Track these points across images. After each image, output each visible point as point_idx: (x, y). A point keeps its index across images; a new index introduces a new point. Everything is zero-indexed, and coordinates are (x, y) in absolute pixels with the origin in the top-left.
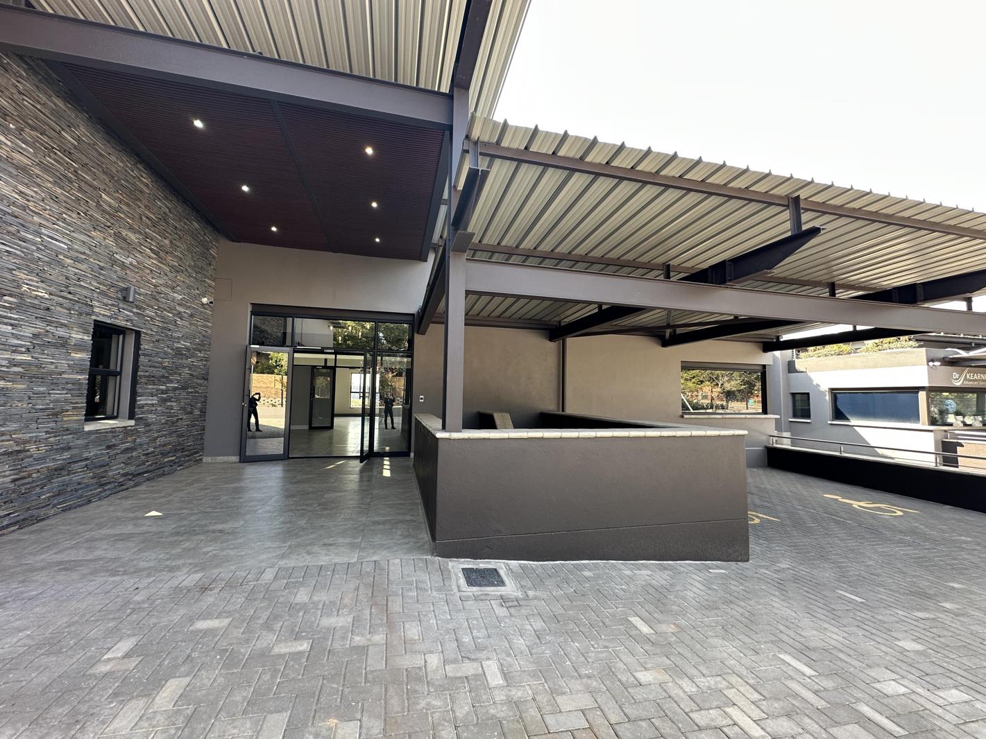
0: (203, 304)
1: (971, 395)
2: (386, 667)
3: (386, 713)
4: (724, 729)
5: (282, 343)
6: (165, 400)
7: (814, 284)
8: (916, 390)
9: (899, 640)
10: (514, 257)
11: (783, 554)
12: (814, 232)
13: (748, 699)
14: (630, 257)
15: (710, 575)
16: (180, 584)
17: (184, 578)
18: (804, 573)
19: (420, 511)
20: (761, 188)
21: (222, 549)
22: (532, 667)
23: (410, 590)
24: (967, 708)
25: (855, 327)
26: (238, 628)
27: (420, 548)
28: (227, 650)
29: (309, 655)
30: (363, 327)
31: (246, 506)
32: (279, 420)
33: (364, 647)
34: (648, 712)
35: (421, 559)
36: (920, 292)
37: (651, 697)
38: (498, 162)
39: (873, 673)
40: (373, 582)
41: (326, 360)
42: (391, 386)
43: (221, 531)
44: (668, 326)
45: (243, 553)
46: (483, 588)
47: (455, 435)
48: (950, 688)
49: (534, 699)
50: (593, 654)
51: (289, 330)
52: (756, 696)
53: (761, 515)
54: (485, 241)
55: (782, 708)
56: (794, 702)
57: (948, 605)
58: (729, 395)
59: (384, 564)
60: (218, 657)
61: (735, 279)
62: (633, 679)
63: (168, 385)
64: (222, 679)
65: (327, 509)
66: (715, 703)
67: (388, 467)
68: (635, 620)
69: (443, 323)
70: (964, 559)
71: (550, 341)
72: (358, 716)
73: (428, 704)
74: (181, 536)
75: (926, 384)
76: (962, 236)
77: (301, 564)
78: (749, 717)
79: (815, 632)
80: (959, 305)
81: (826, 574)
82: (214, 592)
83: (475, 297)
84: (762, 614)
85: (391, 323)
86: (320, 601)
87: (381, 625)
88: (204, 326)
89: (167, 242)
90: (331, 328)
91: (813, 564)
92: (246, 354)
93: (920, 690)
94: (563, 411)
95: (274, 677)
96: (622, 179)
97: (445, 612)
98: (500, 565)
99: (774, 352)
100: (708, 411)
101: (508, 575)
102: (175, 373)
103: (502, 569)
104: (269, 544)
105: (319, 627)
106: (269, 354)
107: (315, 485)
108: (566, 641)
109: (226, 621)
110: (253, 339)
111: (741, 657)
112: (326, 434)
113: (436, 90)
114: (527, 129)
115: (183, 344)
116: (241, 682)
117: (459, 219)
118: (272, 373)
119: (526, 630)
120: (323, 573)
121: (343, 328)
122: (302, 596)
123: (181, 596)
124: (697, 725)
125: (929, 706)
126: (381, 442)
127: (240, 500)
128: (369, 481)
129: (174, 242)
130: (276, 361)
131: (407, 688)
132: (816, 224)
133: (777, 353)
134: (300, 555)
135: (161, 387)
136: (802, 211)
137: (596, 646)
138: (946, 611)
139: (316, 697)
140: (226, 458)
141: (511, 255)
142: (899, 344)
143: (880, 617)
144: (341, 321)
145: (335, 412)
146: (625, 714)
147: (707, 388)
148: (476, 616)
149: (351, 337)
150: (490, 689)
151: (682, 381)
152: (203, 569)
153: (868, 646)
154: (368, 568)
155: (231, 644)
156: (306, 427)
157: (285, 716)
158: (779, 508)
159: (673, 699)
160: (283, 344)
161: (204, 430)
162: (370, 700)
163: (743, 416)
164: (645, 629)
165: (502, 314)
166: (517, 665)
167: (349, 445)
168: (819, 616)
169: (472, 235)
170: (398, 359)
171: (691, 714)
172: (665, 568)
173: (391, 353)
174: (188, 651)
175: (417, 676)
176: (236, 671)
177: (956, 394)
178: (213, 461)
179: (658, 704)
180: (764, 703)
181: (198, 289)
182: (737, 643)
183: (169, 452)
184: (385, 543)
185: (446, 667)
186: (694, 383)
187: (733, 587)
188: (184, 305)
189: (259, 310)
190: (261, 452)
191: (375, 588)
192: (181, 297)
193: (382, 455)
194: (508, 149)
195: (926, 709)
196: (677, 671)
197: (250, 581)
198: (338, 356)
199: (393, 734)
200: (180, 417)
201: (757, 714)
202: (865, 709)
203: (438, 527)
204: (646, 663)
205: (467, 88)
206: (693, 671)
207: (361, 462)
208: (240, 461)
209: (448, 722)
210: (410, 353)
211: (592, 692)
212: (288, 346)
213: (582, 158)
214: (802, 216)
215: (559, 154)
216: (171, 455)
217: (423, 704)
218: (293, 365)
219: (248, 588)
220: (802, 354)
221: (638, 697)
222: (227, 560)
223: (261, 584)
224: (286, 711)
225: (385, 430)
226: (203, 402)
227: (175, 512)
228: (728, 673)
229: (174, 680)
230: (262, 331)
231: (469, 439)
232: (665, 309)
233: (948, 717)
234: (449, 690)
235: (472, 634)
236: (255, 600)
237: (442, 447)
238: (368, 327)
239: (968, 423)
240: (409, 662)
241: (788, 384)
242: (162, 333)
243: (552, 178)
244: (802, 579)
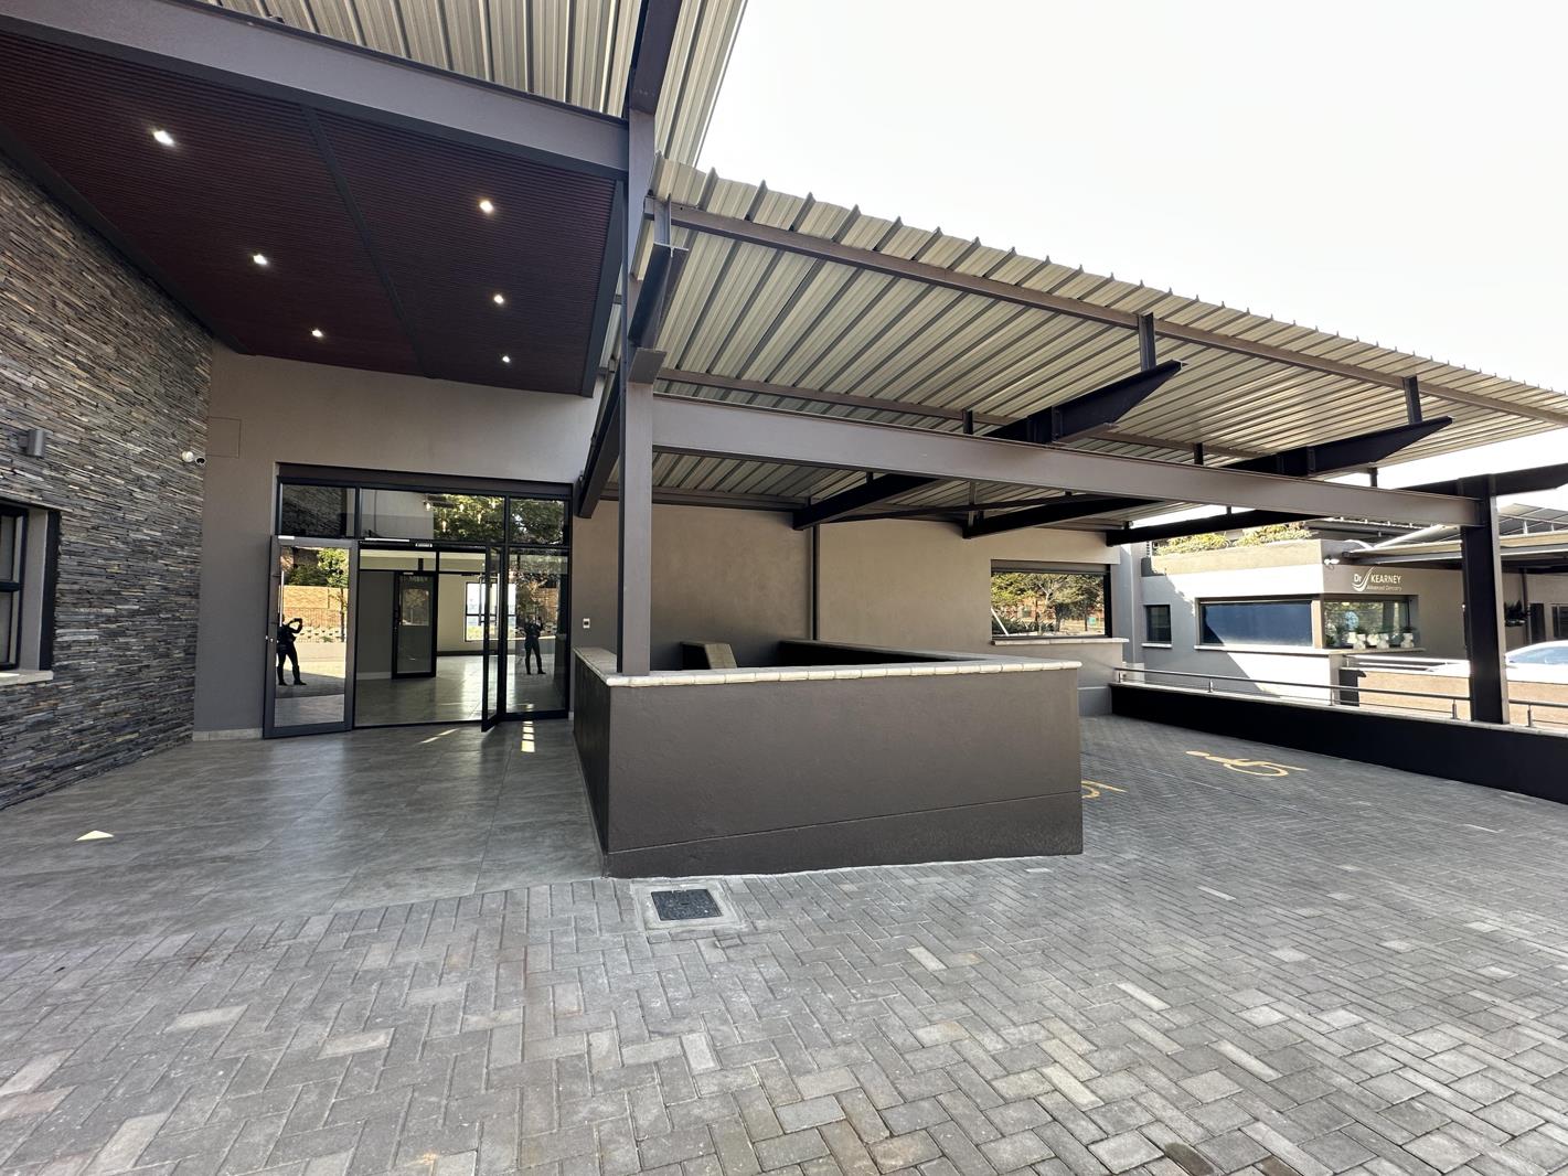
0: (184, 463)
1: (1376, 605)
2: (523, 1060)
3: (521, 1134)
4: (1041, 1099)
5: (338, 531)
6: (114, 634)
7: (1176, 445)
8: (1307, 599)
9: (1276, 949)
10: (734, 393)
11: (1129, 840)
12: (1173, 368)
13: (1074, 1051)
14: (913, 398)
15: (1029, 877)
16: (146, 955)
17: (154, 944)
18: (1156, 865)
19: (585, 806)
20: (1098, 299)
21: (230, 889)
22: (759, 1038)
23: (566, 933)
24: (1355, 1033)
25: (1229, 509)
26: (259, 1021)
27: (581, 865)
28: (238, 1060)
29: (388, 1053)
30: (486, 505)
31: (276, 812)
32: (336, 664)
33: (486, 1031)
34: (933, 1086)
35: (584, 883)
36: (1312, 459)
37: (938, 1064)
38: (702, 238)
39: (1239, 998)
40: (503, 926)
41: (421, 561)
42: (537, 603)
43: (226, 858)
44: (972, 506)
45: (270, 893)
46: (684, 922)
47: (638, 681)
48: (1335, 1009)
49: (762, 1086)
50: (854, 1009)
51: (351, 510)
52: (1085, 1047)
53: (1101, 786)
54: (686, 367)
55: (1121, 1060)
56: (1137, 1050)
57: (1338, 896)
58: (1061, 610)
59: (521, 895)
60: (221, 1073)
61: (1064, 435)
62: (912, 1039)
63: (119, 607)
64: (227, 1109)
65: (421, 811)
66: (1029, 1063)
67: (531, 737)
68: (919, 953)
69: (616, 499)
70: (1362, 832)
71: (794, 528)
72: (475, 1143)
73: (593, 1111)
74: (150, 872)
75: (1320, 590)
76: (1364, 381)
77: (376, 905)
78: (1076, 1077)
79: (1169, 949)
80: (1360, 479)
81: (1185, 864)
82: (214, 963)
83: (672, 457)
84: (1097, 929)
85: (535, 499)
86: (407, 964)
87: (516, 994)
88: (188, 502)
89: (109, 350)
90: (428, 506)
91: (1168, 851)
92: (270, 552)
93: (1298, 1016)
94: (815, 638)
95: (323, 1096)
96: (898, 275)
97: (624, 964)
98: (713, 884)
99: (1122, 546)
100: (1032, 634)
101: (725, 898)
102: (134, 586)
103: (717, 889)
104: (316, 876)
105: (407, 1008)
106: (317, 552)
107: (401, 773)
108: (814, 992)
109: (236, 1012)
110: (284, 522)
111: (1067, 993)
112: (425, 685)
113: (601, 111)
114: (748, 187)
115: (146, 534)
116: (264, 1110)
117: (641, 330)
118: (325, 584)
119: (752, 980)
120: (414, 916)
121: (452, 506)
122: (377, 958)
123: (150, 975)
124: (1002, 1097)
125: (1308, 1035)
126: (521, 696)
127: (264, 804)
128: (498, 761)
129: (122, 349)
130: (331, 563)
131: (558, 1091)
132: (1175, 356)
133: (1127, 547)
134: (373, 889)
135: (105, 611)
136: (1156, 337)
137: (859, 996)
138: (1336, 903)
139: (401, 1121)
140: (237, 733)
141: (729, 390)
142: (1286, 534)
143: (1253, 920)
144: (447, 496)
145: (439, 649)
146: (900, 1093)
147: (1029, 601)
148: (674, 966)
149: (466, 522)
150: (693, 1077)
151: (995, 590)
152: (192, 926)
153: (1236, 961)
154: (494, 903)
155: (245, 1049)
156: (388, 675)
157: (345, 1158)
158: (1126, 774)
159: (969, 1063)
160: (340, 532)
161: (193, 684)
162: (495, 1116)
163: (1080, 641)
164: (933, 964)
165: (718, 485)
166: (736, 1036)
167: (465, 703)
168: (1174, 924)
169: (663, 355)
170: (548, 558)
171: (994, 1083)
172: (964, 871)
173: (536, 548)
174: (162, 1070)
175: (577, 1069)
176: (254, 1093)
177: (1358, 604)
178: (212, 739)
179: (947, 1073)
180: (1096, 1054)
181: (174, 437)
182: (1062, 973)
183: (125, 726)
184: (524, 860)
185: (623, 1050)
186: (1011, 592)
187: (1059, 893)
188: (147, 463)
189: (292, 474)
190: (304, 720)
191: (505, 934)
192: (140, 449)
193: (520, 717)
194: (718, 217)
195: (1305, 1040)
196: (978, 1022)
197: (281, 940)
198: (441, 554)
199: (532, 1166)
200: (145, 663)
201: (1086, 1071)
202: (1228, 1049)
203: (612, 830)
204: (932, 1014)
205: (652, 112)
206: (1000, 1020)
207: (484, 730)
208: (264, 737)
209: (625, 1135)
210: (566, 548)
211: (852, 1066)
212: (349, 538)
213: (836, 240)
214: (1156, 344)
215: (800, 231)
216: (129, 730)
217: (584, 1112)
218: (359, 570)
219: (279, 952)
220: (1160, 549)
221: (919, 1066)
222: (239, 906)
223: (302, 944)
224: (347, 1150)
225: (527, 677)
226: (189, 636)
227: (138, 830)
228: (1048, 1018)
229: (136, 1120)
230: (300, 512)
231: (661, 687)
232: (967, 480)
233: (1333, 1048)
234: (628, 1085)
235: (666, 994)
236: (292, 970)
237: (616, 702)
238: (494, 505)
239: (1372, 644)
240: (560, 1048)
241: (1141, 593)
242: (104, 513)
243: (790, 269)
244: (1153, 874)
